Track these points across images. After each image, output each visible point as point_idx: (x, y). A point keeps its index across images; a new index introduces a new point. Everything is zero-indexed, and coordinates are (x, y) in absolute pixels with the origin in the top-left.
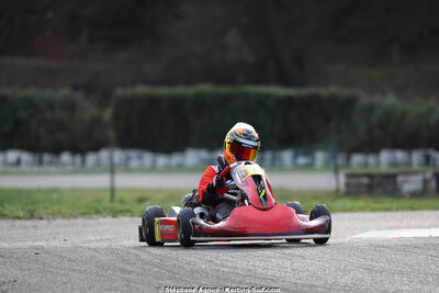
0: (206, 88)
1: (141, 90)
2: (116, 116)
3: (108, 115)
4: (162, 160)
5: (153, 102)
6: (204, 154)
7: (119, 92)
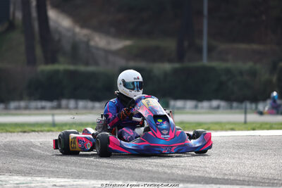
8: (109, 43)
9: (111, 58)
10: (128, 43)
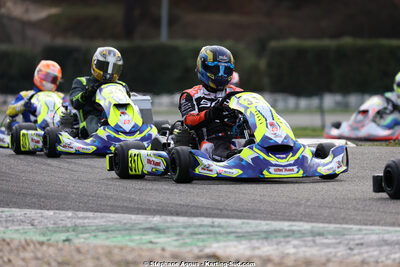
0: (347, 41)
1: (293, 42)
2: (270, 65)
3: (263, 64)
4: (303, 103)
5: (301, 53)
6: (338, 98)
7: (273, 44)
8: (27, 11)
9: (30, 33)
10: (54, 11)
